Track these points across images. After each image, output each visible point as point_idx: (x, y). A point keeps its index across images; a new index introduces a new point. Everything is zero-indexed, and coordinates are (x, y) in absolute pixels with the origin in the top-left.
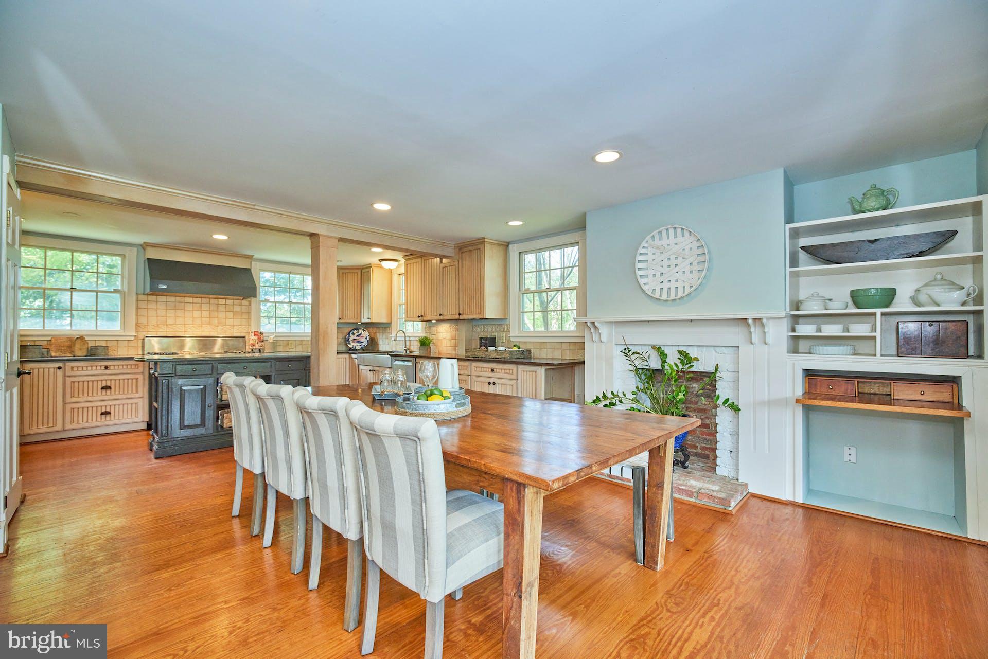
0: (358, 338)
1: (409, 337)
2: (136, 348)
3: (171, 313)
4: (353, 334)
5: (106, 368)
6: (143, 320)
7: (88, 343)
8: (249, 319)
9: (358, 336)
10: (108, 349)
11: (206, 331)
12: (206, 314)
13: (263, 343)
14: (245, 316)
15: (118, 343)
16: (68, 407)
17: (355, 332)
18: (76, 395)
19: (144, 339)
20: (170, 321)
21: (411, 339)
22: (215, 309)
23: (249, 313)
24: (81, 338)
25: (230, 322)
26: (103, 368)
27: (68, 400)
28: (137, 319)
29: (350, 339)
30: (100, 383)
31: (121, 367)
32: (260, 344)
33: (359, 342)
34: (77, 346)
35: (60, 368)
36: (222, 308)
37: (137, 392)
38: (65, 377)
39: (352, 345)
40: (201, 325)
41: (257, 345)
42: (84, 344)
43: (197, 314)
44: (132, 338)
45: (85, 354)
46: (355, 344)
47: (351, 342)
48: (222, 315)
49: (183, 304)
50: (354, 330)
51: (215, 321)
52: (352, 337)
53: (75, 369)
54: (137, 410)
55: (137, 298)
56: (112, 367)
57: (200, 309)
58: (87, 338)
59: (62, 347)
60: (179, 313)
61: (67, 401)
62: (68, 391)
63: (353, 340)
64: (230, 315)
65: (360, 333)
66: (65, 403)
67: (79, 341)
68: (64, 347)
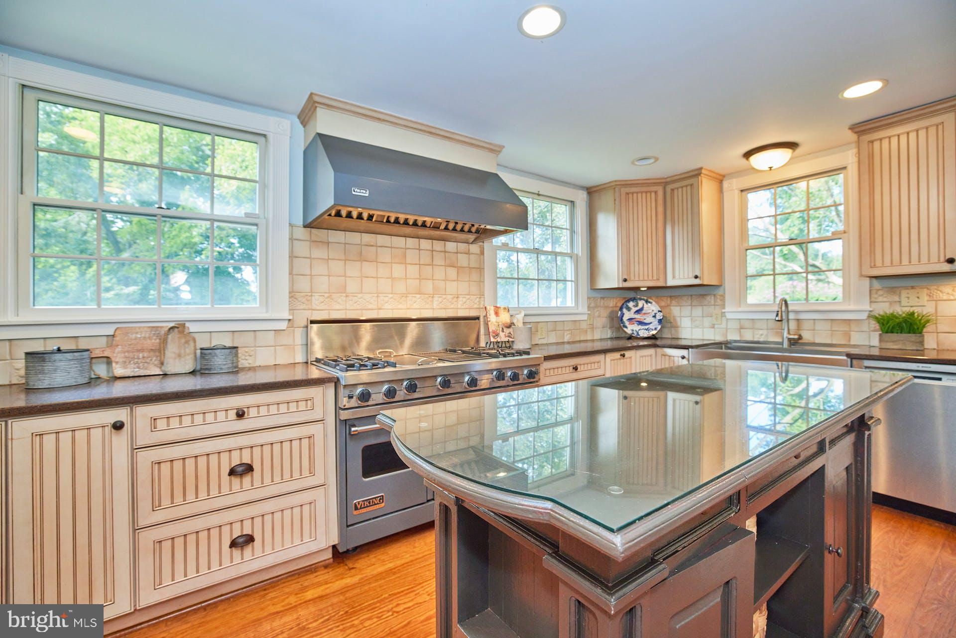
0: (638, 316)
1: (796, 312)
2: (291, 348)
3: (353, 269)
4: (629, 309)
5: (240, 415)
6: (303, 284)
7: (194, 340)
8: (481, 282)
9: (638, 312)
10: (236, 355)
11: (415, 306)
12: (413, 270)
13: (511, 330)
14: (475, 276)
15: (255, 338)
16: (147, 538)
17: (631, 304)
18: (166, 502)
19: (307, 327)
20: (352, 287)
21: (803, 316)
22: (428, 261)
23: (480, 269)
24: (179, 328)
25: (452, 287)
26: (232, 414)
27: (146, 517)
28: (292, 282)
29: (625, 318)
30: (225, 457)
31: (273, 409)
32: (507, 331)
33: (641, 323)
34: (172, 349)
35: (118, 426)
36: (439, 259)
37: (312, 473)
38: (134, 449)
39: (630, 329)
40: (405, 295)
41: (502, 334)
42: (187, 342)
43: (398, 270)
44: (283, 325)
45: (189, 367)
46: (636, 327)
47: (627, 323)
48: (439, 273)
49: (374, 249)
50: (628, 301)
51: (429, 286)
52: (627, 315)
53: (161, 424)
54: (313, 518)
55: (291, 234)
56: (253, 412)
57: (403, 261)
58: (192, 328)
59: (139, 351)
60: (368, 268)
61: (142, 523)
62: (144, 492)
63: (630, 320)
64: (452, 273)
65: (640, 306)
66: (135, 530)
67: (174, 336)
68: (142, 350)
